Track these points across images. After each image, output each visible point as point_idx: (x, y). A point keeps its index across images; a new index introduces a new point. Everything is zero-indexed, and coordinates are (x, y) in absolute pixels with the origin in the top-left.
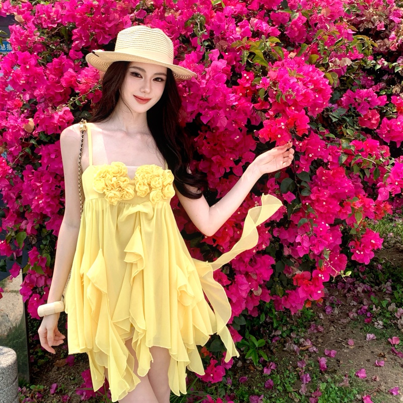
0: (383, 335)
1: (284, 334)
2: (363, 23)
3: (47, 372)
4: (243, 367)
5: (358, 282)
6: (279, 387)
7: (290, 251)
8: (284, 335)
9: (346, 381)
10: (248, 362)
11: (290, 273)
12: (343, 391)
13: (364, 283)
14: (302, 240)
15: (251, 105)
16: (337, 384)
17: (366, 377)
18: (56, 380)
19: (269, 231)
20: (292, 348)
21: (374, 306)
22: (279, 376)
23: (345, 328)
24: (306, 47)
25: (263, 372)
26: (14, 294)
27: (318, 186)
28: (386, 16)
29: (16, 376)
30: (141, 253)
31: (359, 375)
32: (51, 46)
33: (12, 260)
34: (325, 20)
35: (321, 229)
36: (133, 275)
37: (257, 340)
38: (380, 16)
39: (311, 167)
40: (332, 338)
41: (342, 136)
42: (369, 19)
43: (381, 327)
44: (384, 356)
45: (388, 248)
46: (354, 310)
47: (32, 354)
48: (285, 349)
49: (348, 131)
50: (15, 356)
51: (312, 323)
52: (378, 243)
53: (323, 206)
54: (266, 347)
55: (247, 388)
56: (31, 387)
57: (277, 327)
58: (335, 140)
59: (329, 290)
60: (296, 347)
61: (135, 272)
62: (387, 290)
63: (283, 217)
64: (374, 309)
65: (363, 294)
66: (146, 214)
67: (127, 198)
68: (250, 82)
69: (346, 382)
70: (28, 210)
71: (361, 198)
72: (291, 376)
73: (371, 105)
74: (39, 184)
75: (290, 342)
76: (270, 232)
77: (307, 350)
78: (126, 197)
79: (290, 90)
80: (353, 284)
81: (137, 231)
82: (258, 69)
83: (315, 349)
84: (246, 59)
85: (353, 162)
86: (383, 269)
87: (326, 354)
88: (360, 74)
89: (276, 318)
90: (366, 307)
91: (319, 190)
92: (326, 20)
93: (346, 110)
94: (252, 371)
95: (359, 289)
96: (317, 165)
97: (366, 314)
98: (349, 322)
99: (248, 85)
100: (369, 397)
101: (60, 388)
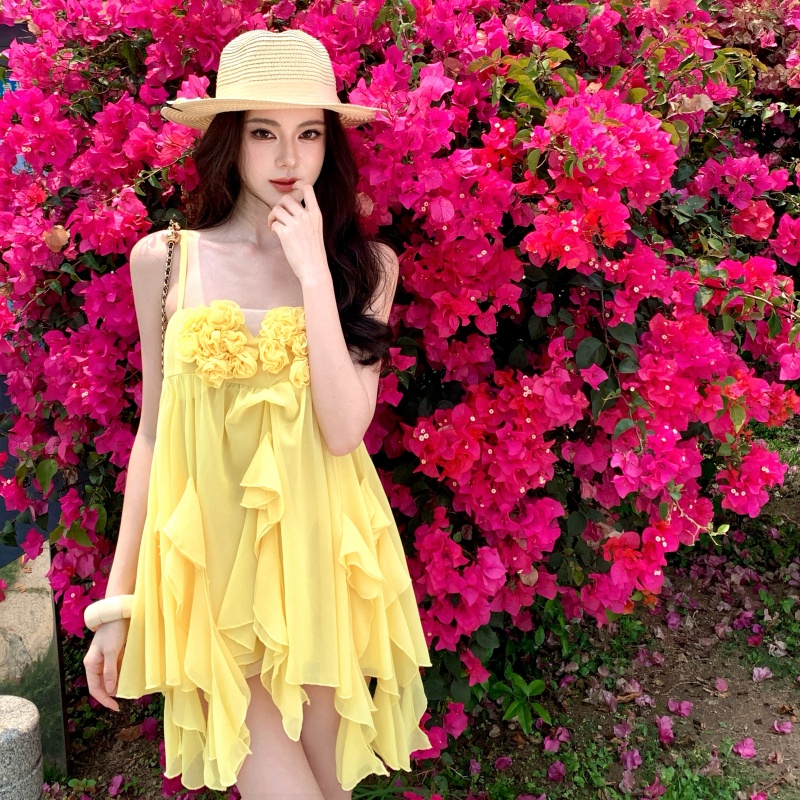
0: (787, 669)
1: (585, 669)
2: (732, 34)
3: (102, 752)
4: (503, 738)
5: (731, 563)
6: (577, 778)
7: (595, 490)
8: (585, 672)
9: (715, 765)
10: (512, 727)
11: (595, 538)
12: (710, 785)
13: (744, 566)
14: (624, 462)
15: (509, 187)
16: (697, 772)
17: (755, 756)
18: (121, 767)
19: (552, 449)
20: (600, 698)
21: (766, 611)
22: (576, 755)
23: (709, 657)
24: (620, 73)
25: (544, 747)
26: (35, 595)
27: (654, 353)
28: (777, 19)
29: (37, 757)
30: (277, 488)
31: (741, 751)
32: (100, 80)
33: (27, 521)
34: (658, 19)
35: (664, 440)
36: (260, 534)
37: (528, 682)
38: (766, 18)
39: (638, 315)
40: (682, 677)
41: (699, 251)
42: (744, 26)
43: (783, 654)
44: (790, 713)
45: (789, 497)
46: (726, 620)
47: (71, 716)
48: (587, 700)
49: (711, 243)
50: (36, 715)
51: (641, 647)
52: (777, 472)
53: (665, 393)
54: (547, 696)
55: (511, 780)
56: (71, 783)
57: (570, 656)
58: (686, 260)
59: (672, 581)
60: (609, 696)
61: (263, 527)
62: (792, 579)
63: (582, 418)
64: (767, 618)
65: (742, 588)
66: (282, 409)
67: (242, 374)
68: (507, 139)
69: (715, 767)
70: (59, 415)
71: (743, 378)
72: (601, 755)
73: (757, 191)
74: (81, 360)
75: (598, 686)
76: (556, 451)
77: (633, 701)
78: (240, 372)
79: (593, 150)
80: (722, 568)
81: (265, 443)
82: (524, 115)
83: (648, 700)
84: (499, 93)
85: (724, 304)
86: (781, 537)
87: (672, 709)
88: (732, 130)
89: (568, 638)
90: (750, 614)
91: (655, 362)
92: (661, 19)
93: (705, 201)
94: (520, 747)
95: (734, 578)
96: (649, 313)
97: (751, 628)
98: (717, 644)
99: (502, 146)
100: (764, 796)
101: (129, 785)
